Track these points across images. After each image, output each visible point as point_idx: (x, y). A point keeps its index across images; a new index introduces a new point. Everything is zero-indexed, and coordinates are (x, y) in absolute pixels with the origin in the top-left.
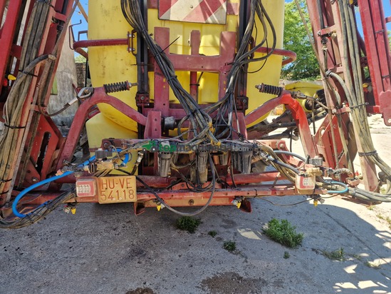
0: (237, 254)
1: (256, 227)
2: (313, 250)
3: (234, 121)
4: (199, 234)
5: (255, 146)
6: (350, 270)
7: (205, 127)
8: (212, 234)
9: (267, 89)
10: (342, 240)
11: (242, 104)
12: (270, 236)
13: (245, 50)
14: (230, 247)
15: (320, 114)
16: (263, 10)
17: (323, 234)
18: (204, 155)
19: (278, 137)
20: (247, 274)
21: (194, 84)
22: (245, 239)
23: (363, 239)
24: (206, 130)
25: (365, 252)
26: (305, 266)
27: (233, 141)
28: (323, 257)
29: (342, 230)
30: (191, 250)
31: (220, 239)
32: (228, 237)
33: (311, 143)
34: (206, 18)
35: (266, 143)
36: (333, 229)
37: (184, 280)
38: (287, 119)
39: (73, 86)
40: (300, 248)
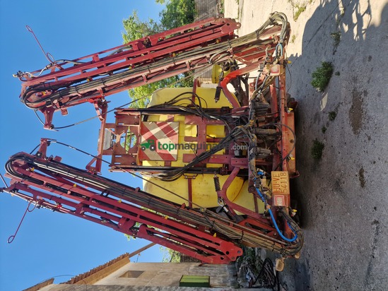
0: (337, 110)
1: (319, 97)
2: (334, 54)
3: (237, 115)
4: (325, 141)
5: (252, 101)
6: (346, 28)
7: (241, 130)
8: (324, 130)
9: (217, 96)
10: (327, 32)
11: (226, 110)
12: (324, 86)
13: (195, 110)
14: (333, 115)
15: (232, 61)
16: (172, 101)
17: (323, 46)
18: (259, 131)
19: (247, 86)
20: (350, 103)
21: (214, 140)
22: (327, 105)
23: (326, 17)
24: (243, 129)
25: (334, 16)
26: (344, 60)
27: (250, 114)
28: (338, 47)
29: (320, 32)
30: (335, 145)
31: (328, 124)
32: (326, 117)
33: (251, 66)
34: (176, 134)
35: (251, 94)
36: (320, 38)
37: (354, 148)
38: (235, 82)
39: (200, 266)
40: (333, 63)
